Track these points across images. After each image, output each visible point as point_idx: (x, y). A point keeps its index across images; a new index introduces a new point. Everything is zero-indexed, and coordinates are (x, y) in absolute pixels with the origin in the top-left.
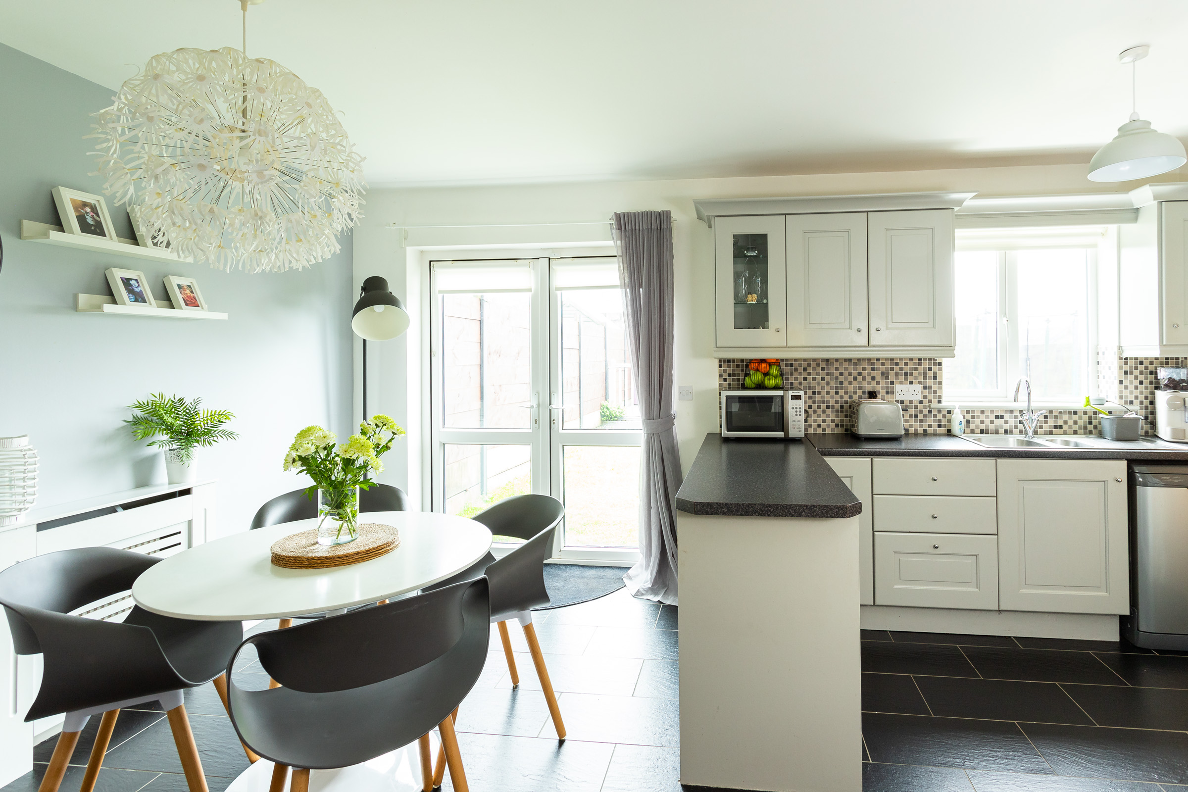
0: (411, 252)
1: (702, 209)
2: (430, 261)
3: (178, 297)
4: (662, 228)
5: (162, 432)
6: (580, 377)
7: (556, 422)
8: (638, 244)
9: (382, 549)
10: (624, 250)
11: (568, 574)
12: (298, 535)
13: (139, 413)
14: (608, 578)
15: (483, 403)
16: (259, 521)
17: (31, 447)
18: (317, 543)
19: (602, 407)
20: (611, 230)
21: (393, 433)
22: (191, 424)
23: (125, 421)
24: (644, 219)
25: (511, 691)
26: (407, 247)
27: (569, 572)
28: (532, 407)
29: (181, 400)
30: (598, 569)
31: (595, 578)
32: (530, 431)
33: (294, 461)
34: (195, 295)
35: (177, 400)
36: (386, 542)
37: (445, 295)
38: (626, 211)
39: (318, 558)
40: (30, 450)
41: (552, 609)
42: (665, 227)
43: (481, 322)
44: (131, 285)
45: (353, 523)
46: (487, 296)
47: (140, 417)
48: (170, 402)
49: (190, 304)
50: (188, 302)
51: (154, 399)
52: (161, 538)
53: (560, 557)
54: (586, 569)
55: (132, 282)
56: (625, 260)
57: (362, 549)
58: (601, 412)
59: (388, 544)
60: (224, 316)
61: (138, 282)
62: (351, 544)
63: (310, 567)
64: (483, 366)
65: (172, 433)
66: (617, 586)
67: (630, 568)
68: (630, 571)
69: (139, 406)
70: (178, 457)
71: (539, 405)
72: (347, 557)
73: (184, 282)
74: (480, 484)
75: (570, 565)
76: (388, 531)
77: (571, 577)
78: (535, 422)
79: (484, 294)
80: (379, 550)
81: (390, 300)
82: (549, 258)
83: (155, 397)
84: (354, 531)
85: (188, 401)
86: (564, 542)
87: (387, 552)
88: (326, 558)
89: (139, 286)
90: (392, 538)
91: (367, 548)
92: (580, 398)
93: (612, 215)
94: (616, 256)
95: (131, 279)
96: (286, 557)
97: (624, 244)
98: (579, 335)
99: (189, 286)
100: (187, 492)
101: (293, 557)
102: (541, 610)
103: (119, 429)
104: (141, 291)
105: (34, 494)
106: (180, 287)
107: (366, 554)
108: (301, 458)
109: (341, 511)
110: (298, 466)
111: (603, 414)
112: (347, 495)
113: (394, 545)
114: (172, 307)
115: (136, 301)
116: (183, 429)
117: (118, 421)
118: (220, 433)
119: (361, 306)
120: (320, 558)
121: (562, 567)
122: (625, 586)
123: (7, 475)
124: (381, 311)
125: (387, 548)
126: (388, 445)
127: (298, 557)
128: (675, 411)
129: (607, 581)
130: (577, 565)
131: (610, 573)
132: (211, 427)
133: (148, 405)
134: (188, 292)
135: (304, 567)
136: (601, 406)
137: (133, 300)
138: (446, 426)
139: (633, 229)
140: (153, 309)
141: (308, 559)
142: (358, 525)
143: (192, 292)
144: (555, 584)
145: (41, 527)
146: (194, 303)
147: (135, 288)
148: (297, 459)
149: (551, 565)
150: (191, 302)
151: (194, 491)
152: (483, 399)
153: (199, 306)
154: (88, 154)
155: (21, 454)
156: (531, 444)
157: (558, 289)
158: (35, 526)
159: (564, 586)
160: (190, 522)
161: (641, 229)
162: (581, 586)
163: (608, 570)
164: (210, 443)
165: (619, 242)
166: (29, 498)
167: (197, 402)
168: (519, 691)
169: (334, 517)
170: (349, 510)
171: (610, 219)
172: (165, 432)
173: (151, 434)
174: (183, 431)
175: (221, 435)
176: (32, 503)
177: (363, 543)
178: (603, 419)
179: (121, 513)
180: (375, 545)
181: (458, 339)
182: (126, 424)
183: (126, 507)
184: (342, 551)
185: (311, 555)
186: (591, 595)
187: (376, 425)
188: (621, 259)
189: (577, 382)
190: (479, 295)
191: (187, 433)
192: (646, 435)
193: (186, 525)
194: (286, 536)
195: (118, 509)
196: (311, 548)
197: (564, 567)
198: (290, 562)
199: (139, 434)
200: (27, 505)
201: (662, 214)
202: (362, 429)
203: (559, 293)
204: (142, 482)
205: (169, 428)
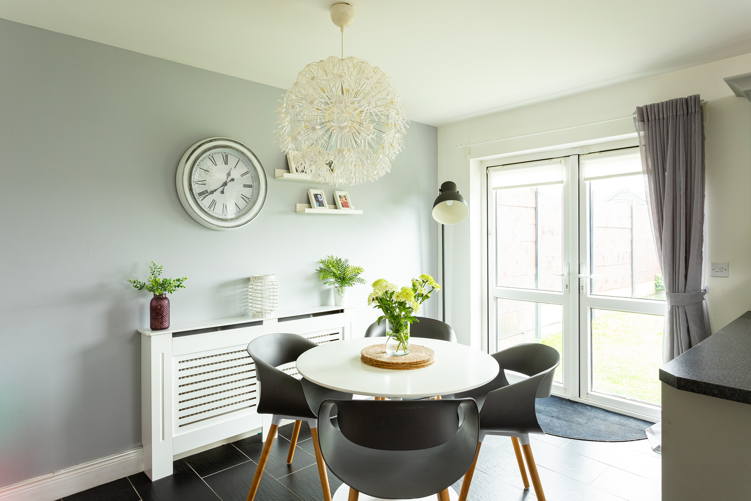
0: (473, 163)
1: (736, 86)
2: (487, 167)
3: (339, 202)
4: (690, 112)
5: (331, 277)
6: (632, 252)
7: (584, 288)
8: (662, 132)
9: (420, 364)
10: (647, 138)
11: (592, 414)
12: (378, 345)
13: (322, 266)
14: (630, 427)
15: (537, 269)
16: (368, 334)
17: (276, 280)
18: (385, 352)
19: (656, 279)
20: (635, 123)
21: (433, 287)
22: (345, 274)
23: (316, 270)
24: (668, 107)
25: (522, 492)
26: (470, 159)
27: (593, 413)
28: (563, 275)
29: (340, 260)
30: (622, 417)
31: (617, 424)
32: (562, 294)
33: (373, 300)
34: (347, 201)
35: (338, 260)
36: (423, 360)
37: (497, 190)
38: (649, 103)
39: (381, 361)
40: (276, 282)
41: (571, 438)
42: (693, 111)
43: (536, 209)
44: (318, 198)
45: (406, 343)
46: (541, 189)
47: (323, 268)
48: (336, 261)
49: (344, 206)
50: (344, 205)
51: (329, 258)
52: (330, 335)
53: (587, 399)
54: (610, 415)
55: (319, 196)
56: (648, 147)
57: (407, 361)
58: (656, 282)
59: (424, 362)
60: (360, 212)
61: (321, 196)
62: (402, 357)
63: (377, 366)
64: (537, 242)
65: (336, 277)
66: (638, 436)
67: (655, 423)
68: (653, 427)
69: (322, 262)
70: (339, 292)
71: (569, 274)
72: (397, 364)
73: (342, 194)
74: (535, 330)
75: (596, 407)
76: (428, 353)
77: (594, 417)
78: (566, 287)
79: (538, 187)
80: (418, 364)
81: (456, 197)
82: (579, 155)
83: (329, 257)
84: (406, 349)
85: (343, 260)
86: (592, 387)
87: (423, 366)
88: (385, 363)
89: (321, 197)
90: (428, 358)
91: (410, 361)
92: (632, 270)
93: (634, 110)
94: (638, 146)
95: (318, 194)
96: (366, 357)
97: (647, 134)
98: (632, 217)
99: (345, 196)
100: (342, 311)
101: (369, 358)
102: (561, 437)
103: (314, 274)
104: (322, 200)
105: (277, 304)
106: (340, 197)
107: (409, 365)
108: (377, 298)
109: (398, 335)
110: (376, 303)
111: (658, 284)
112: (402, 325)
113: (429, 363)
114: (336, 208)
115: (320, 206)
116: (341, 276)
117: (313, 269)
118: (357, 279)
119: (438, 201)
120: (382, 362)
121: (588, 407)
122: (647, 438)
123: (267, 293)
124: (451, 205)
125: (423, 364)
126: (428, 295)
127: (371, 359)
128: (706, 287)
129: (629, 430)
130: (602, 409)
131: (633, 423)
132: (353, 275)
133: (326, 262)
134: (344, 199)
135: (374, 366)
136: (656, 277)
137: (318, 205)
138: (498, 285)
139: (657, 118)
140: (327, 209)
141: (376, 361)
142: (409, 345)
143: (346, 199)
144: (579, 419)
145: (280, 320)
146: (347, 205)
147: (319, 199)
148: (375, 299)
149: (579, 404)
150: (345, 205)
151: (345, 311)
152: (537, 267)
153: (349, 207)
154: (273, 132)
155: (271, 283)
156: (563, 304)
157: (586, 179)
158: (277, 319)
159: (586, 423)
160: (343, 328)
161: (665, 117)
162: (602, 427)
163: (632, 420)
164: (351, 285)
165: (642, 133)
166: (275, 305)
167: (347, 261)
168: (528, 493)
169: (394, 337)
170: (402, 335)
171: (634, 114)
172: (332, 277)
173: (326, 278)
174: (341, 277)
175: (358, 281)
176: (277, 307)
177: (411, 358)
178: (657, 289)
179: (312, 318)
180: (415, 361)
181: (517, 222)
182: (317, 271)
183: (315, 315)
184: (395, 361)
185: (379, 359)
186: (609, 437)
187: (423, 281)
188: (644, 148)
189: (628, 256)
190: (535, 187)
191: (343, 278)
192: (670, 306)
193: (342, 329)
194: (372, 345)
195: (311, 316)
196: (381, 355)
197: (590, 408)
198: (368, 361)
199: (321, 277)
200: (274, 309)
201: (689, 100)
202: (413, 283)
203: (587, 183)
204: (324, 303)
205: (334, 275)
